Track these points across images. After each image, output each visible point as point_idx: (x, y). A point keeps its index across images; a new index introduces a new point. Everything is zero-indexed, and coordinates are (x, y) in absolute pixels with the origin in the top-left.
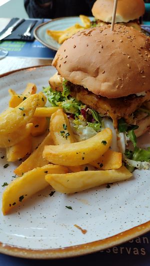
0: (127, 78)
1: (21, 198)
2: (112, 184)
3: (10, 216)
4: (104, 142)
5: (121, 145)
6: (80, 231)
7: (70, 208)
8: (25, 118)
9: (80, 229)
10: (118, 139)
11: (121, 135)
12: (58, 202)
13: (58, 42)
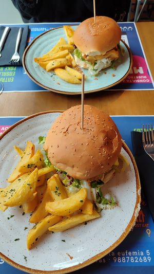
0: (92, 171)
1: (36, 240)
2: (88, 221)
3: (32, 250)
4: (82, 201)
5: (94, 196)
6: (69, 257)
7: (64, 241)
8: (32, 189)
9: (69, 256)
10: (92, 192)
11: (93, 190)
12: (57, 238)
13: (45, 69)
